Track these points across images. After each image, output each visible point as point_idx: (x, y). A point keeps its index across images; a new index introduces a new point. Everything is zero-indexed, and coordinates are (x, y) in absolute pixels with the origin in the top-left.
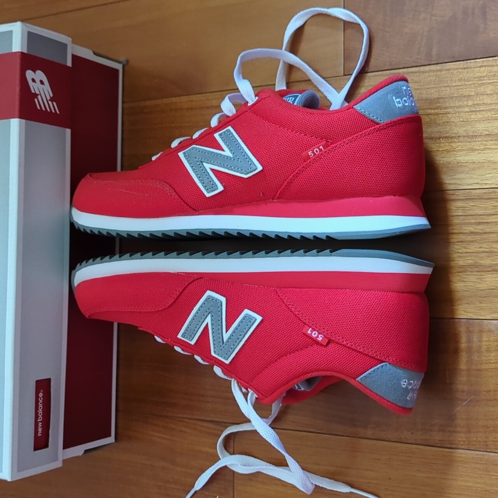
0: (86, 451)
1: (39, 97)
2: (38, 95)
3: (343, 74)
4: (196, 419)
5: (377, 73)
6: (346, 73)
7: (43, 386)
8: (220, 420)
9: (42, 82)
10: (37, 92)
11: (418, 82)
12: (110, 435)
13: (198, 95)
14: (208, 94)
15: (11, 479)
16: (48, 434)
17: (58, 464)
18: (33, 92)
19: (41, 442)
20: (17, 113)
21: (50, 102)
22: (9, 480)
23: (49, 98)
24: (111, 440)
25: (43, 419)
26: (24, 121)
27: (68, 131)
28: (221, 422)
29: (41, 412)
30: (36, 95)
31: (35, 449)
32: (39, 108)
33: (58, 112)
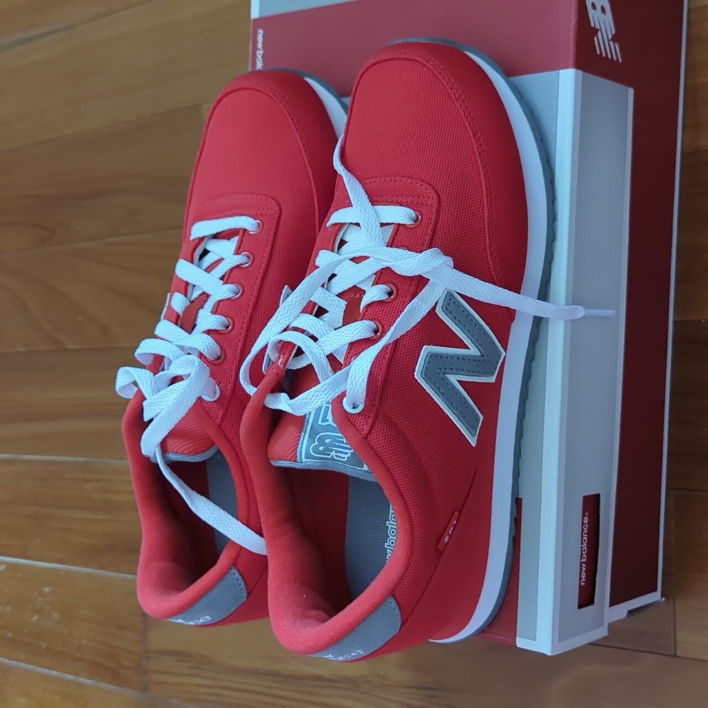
1: (599, 33)
2: (598, 30)
9: (603, 10)
10: (598, 27)
12: (655, 589)
15: (552, 653)
16: (595, 582)
18: (592, 25)
20: (571, 59)
21: (612, 43)
22: (549, 653)
23: (610, 37)
25: (587, 559)
26: (580, 72)
27: (631, 91)
29: (585, 548)
30: (595, 31)
31: (580, 606)
32: (598, 53)
33: (620, 60)
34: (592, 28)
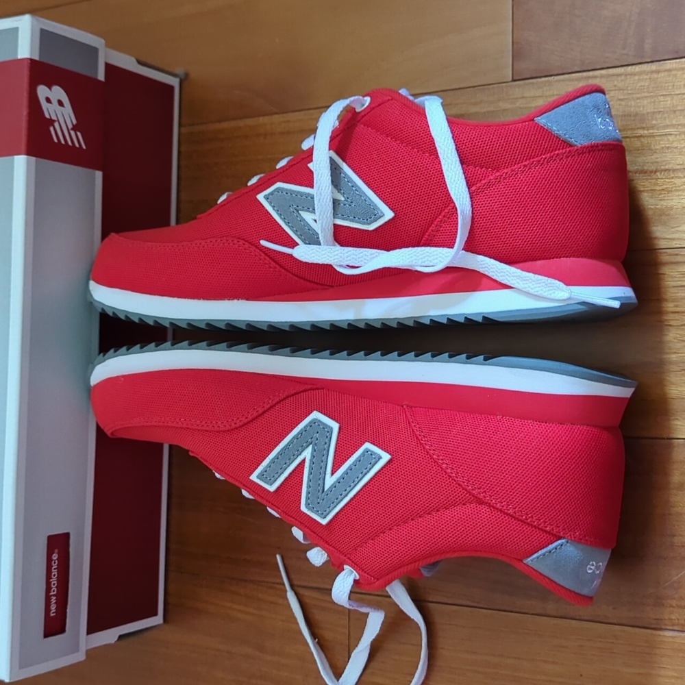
0: (121, 637)
1: (56, 124)
2: (54, 121)
3: (511, 79)
6: (515, 78)
7: (59, 544)
9: (60, 103)
10: (54, 118)
11: (623, 90)
12: (155, 614)
14: (311, 111)
15: (10, 680)
16: (66, 613)
17: (80, 657)
18: (47, 116)
19: (55, 625)
20: (23, 147)
21: (72, 133)
22: (7, 680)
23: (70, 126)
24: (158, 620)
25: (57, 591)
26: (33, 159)
27: (99, 175)
29: (55, 582)
30: (51, 122)
31: (46, 636)
32: (56, 140)
33: (84, 147)
34: (47, 119)
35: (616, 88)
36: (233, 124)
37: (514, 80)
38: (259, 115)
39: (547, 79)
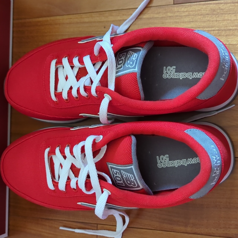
4: (71, 221)
5: (196, 3)
6: (175, 3)
8: (88, 222)
11: (223, 10)
13: (75, 15)
14: (82, 14)
28: (89, 223)
35: (220, 9)
36: (44, 19)
37: (174, 4)
38: (57, 16)
39: (189, 4)
